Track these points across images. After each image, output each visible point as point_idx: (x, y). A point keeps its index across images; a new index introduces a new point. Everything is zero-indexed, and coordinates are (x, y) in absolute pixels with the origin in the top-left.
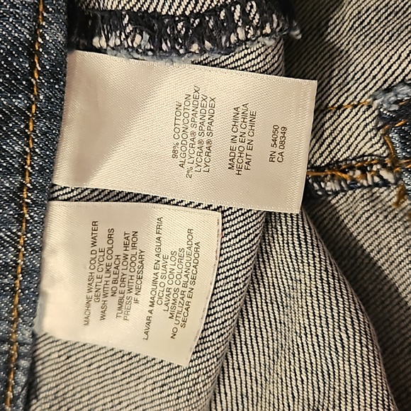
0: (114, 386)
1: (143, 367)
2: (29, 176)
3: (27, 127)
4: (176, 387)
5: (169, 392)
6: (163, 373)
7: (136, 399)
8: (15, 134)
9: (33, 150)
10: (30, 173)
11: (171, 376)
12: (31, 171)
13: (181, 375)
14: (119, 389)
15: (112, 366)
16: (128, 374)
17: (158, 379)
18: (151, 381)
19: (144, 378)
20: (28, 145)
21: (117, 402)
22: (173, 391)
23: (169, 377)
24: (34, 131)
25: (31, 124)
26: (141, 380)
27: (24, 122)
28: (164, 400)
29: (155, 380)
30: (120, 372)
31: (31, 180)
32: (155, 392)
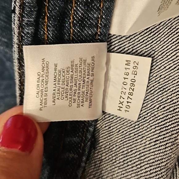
0: (129, 142)
1: (145, 131)
2: (100, 29)
3: (100, 5)
4: (164, 141)
5: (160, 145)
6: (156, 134)
7: (140, 149)
8: (95, 9)
9: (102, 16)
10: (100, 27)
11: (161, 135)
12: (100, 26)
13: (167, 135)
14: (131, 144)
15: (129, 132)
16: (137, 136)
17: (153, 137)
18: (149, 139)
19: (145, 137)
20: (100, 14)
21: (130, 150)
22: (162, 144)
23: (160, 136)
24: (103, 7)
25: (102, 4)
26: (144, 138)
27: (99, 4)
28: (157, 149)
29: (151, 138)
30: (133, 134)
31: (100, 31)
32: (151, 145)
